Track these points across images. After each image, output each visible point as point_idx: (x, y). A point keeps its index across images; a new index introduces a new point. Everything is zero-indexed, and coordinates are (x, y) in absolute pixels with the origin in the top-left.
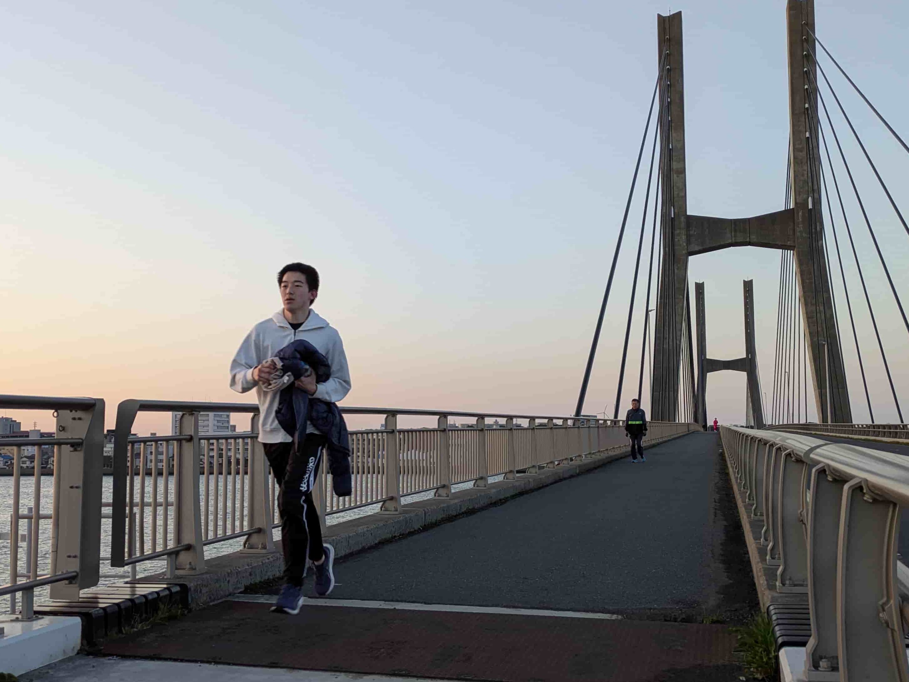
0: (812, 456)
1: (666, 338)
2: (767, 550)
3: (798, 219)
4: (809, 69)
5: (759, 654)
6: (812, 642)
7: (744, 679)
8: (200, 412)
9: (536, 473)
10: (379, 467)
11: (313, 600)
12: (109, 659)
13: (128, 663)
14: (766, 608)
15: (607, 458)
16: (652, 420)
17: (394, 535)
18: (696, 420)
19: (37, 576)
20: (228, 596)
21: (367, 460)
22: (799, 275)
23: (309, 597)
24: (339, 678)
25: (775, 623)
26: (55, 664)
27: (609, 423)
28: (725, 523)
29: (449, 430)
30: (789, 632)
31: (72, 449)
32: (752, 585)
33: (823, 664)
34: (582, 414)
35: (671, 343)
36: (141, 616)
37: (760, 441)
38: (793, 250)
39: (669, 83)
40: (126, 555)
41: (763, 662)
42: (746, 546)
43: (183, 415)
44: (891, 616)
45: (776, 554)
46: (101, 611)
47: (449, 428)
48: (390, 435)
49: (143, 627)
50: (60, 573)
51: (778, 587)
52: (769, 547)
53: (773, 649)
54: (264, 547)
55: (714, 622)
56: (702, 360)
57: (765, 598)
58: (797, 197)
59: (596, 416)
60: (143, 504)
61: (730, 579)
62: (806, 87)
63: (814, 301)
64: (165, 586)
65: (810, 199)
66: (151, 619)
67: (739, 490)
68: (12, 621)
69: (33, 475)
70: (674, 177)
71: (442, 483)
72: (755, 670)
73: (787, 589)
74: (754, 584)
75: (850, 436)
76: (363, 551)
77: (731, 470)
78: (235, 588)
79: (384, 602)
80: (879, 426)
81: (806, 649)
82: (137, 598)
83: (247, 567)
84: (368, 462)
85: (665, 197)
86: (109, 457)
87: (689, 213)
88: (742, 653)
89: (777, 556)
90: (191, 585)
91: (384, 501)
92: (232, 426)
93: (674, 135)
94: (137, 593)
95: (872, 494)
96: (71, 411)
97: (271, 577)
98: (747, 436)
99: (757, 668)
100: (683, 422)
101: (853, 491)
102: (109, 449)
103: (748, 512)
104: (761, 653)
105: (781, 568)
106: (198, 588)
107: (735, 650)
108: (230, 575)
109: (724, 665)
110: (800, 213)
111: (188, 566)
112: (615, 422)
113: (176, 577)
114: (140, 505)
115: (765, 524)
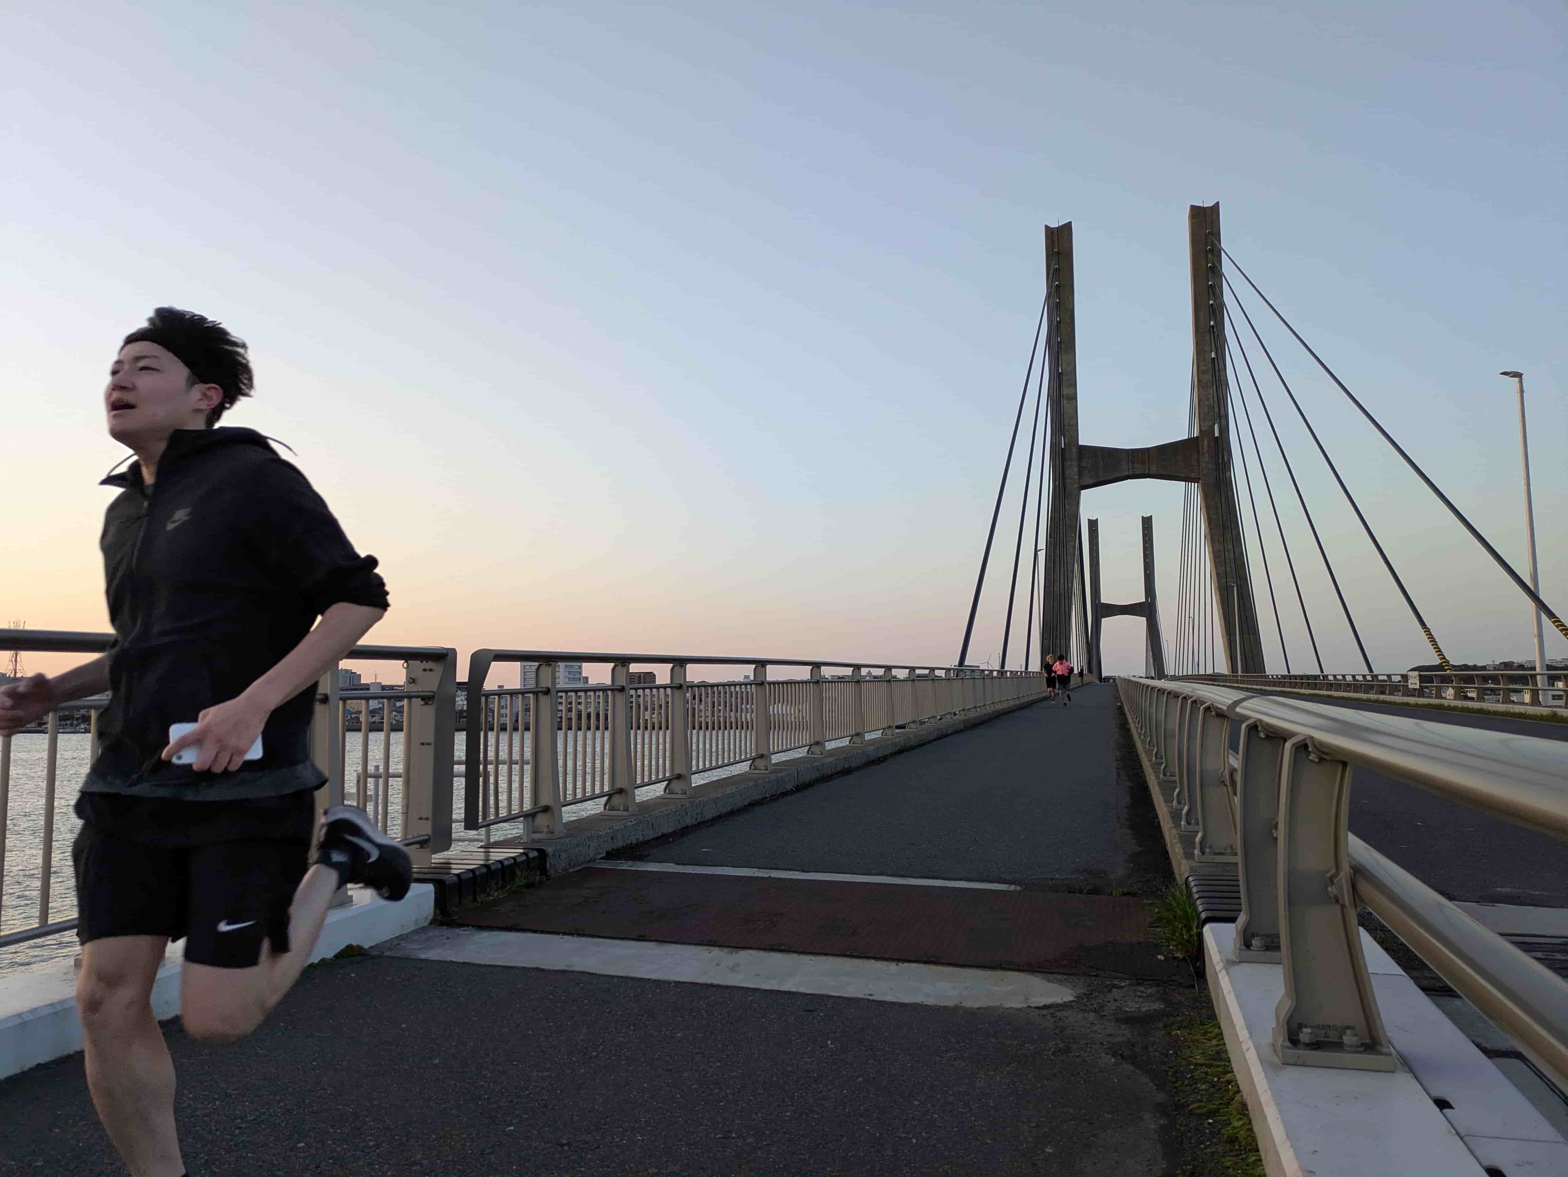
0: (1238, 710)
1: (1057, 581)
2: (1181, 814)
3: (1204, 448)
4: (1214, 283)
5: (1178, 930)
6: (1242, 918)
7: (1163, 958)
8: (557, 662)
9: (917, 728)
10: (748, 722)
11: (681, 867)
12: (464, 930)
13: (485, 935)
14: (1184, 880)
15: (994, 712)
17: (764, 796)
18: (1090, 671)
20: (588, 862)
21: (730, 714)
22: (1204, 510)
23: (676, 864)
24: (712, 954)
25: (1196, 896)
26: (408, 934)
27: (995, 674)
28: (1129, 784)
29: (822, 682)
30: (1213, 907)
31: (423, 703)
33: (1256, 942)
34: (966, 664)
36: (497, 883)
38: (1198, 483)
39: (1058, 300)
40: (480, 817)
41: (1183, 939)
42: (1155, 810)
43: (540, 665)
44: (1341, 889)
45: (1192, 819)
46: (455, 878)
47: (822, 680)
49: (500, 896)
50: (413, 836)
51: (1197, 856)
52: (1184, 812)
53: (1195, 925)
54: (627, 810)
55: (1124, 894)
56: (1096, 605)
57: (1183, 868)
58: (1202, 424)
59: (979, 667)
60: (498, 762)
61: (1139, 846)
62: (1211, 301)
63: (1221, 539)
64: (521, 851)
65: (1216, 427)
66: (508, 887)
67: (1144, 748)
69: (382, 730)
71: (816, 740)
72: (1175, 948)
73: (1208, 858)
74: (1167, 852)
75: (1263, 688)
76: (732, 813)
78: (596, 854)
79: (757, 870)
80: (1295, 677)
81: (1236, 927)
82: (493, 863)
83: (609, 831)
84: (730, 717)
85: (1054, 425)
86: (462, 711)
87: (1081, 443)
88: (1159, 930)
89: (1193, 822)
90: (549, 850)
91: (754, 760)
92: (584, 678)
93: (1064, 357)
94: (492, 858)
95: (1319, 753)
96: (422, 662)
97: (634, 842)
98: (1152, 689)
99: (1176, 946)
101: (1297, 748)
102: (461, 701)
103: (1156, 772)
104: (1182, 929)
105: (1200, 835)
106: (557, 853)
107: (1151, 925)
108: (591, 839)
109: (1139, 943)
110: (1206, 442)
111: (546, 830)
112: (1002, 672)
113: (534, 841)
114: (494, 762)
115: (1178, 785)
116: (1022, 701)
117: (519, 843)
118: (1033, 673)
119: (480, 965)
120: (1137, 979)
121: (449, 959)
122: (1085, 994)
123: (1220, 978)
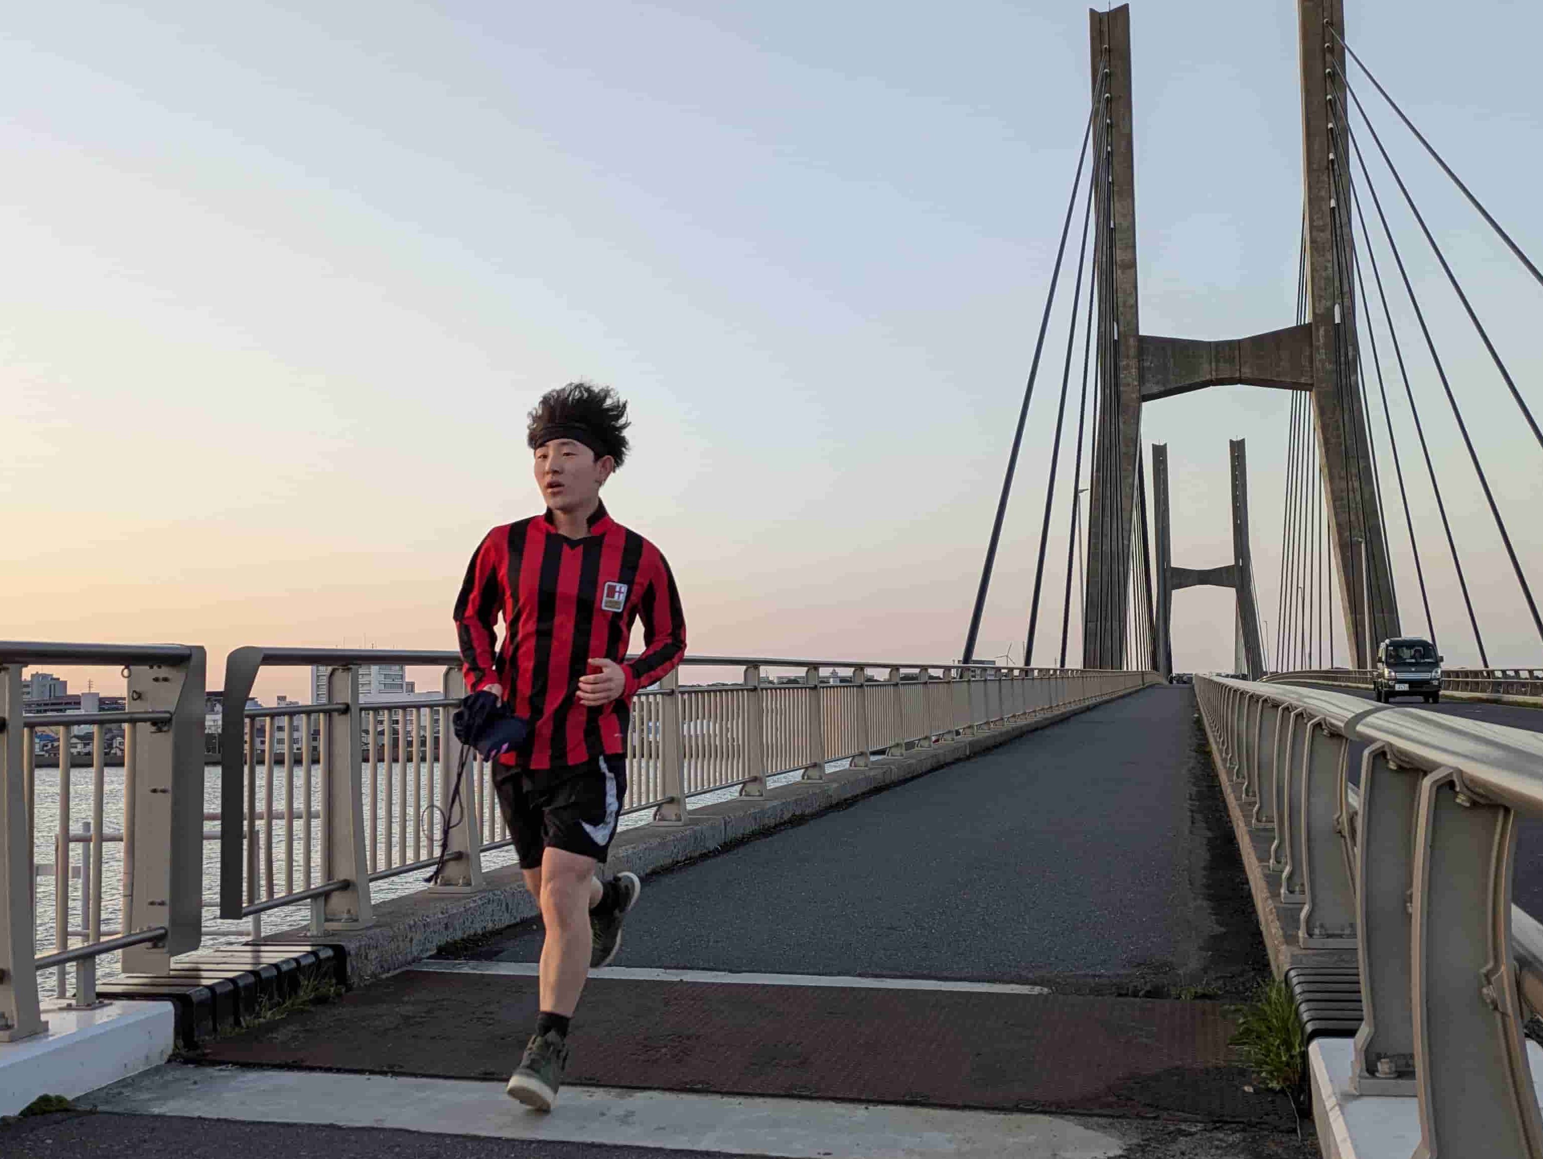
0: (1358, 727)
1: (1107, 535)
2: (1281, 877)
3: (1319, 341)
4: (1334, 97)
5: (1275, 1049)
6: (1364, 1031)
7: (1251, 1090)
8: (363, 665)
9: (902, 755)
12: (221, 1070)
13: (252, 1076)
14: (1284, 974)
15: (1014, 729)
16: (1084, 667)
17: (676, 859)
18: (1155, 667)
19: (99, 934)
20: (409, 964)
22: (1319, 430)
24: (594, 1098)
25: (1300, 998)
26: (133, 1079)
27: (1016, 672)
28: (1208, 833)
29: (762, 689)
30: (1324, 1014)
31: (153, 729)
32: (1257, 935)
33: (1383, 1067)
34: (973, 659)
35: (1114, 543)
36: (271, 998)
37: (1265, 701)
38: (1310, 391)
39: (1108, 122)
40: (245, 897)
41: (1281, 1062)
42: (1244, 871)
43: (334, 671)
44: (1501, 991)
45: (1296, 885)
46: (206, 990)
47: (762, 685)
48: (667, 698)
49: (275, 1016)
50: (138, 931)
51: (1301, 940)
52: (1284, 874)
53: (1298, 1042)
54: (468, 884)
55: (1197, 997)
56: (1164, 571)
57: (1281, 957)
58: (1317, 305)
59: (994, 662)
60: (271, 815)
61: (1221, 925)
62: (1330, 125)
63: (1343, 474)
64: (309, 949)
65: (1337, 309)
66: (288, 1003)
67: (1230, 780)
68: (61, 1009)
69: (91, 765)
70: (1118, 273)
71: (753, 774)
72: (1269, 1076)
73: (1316, 943)
74: (1260, 934)
77: (1214, 747)
78: (421, 951)
79: (663, 970)
80: (1449, 673)
81: (1355, 1044)
82: (264, 969)
83: (440, 916)
85: (1103, 306)
86: (215, 736)
87: (1142, 332)
88: (1246, 1048)
89: (1297, 888)
90: (351, 946)
91: (659, 806)
92: (410, 687)
93: (1117, 206)
94: (264, 960)
95: (1468, 793)
96: (151, 667)
97: (480, 932)
98: (1242, 693)
99: (1271, 1073)
100: (1135, 669)
101: (1440, 787)
102: (214, 722)
103: (1247, 817)
104: (1278, 1048)
105: (1306, 909)
106: (363, 948)
107: (1235, 1042)
108: (414, 930)
109: (1217, 1068)
110: (1322, 332)
111: (345, 916)
112: (1026, 672)
113: (327, 934)
114: (265, 816)
115: (1277, 835)
116: (1056, 712)
117: (305, 936)
118: (1072, 671)
119: (243, 1123)
120: (1215, 1122)
121: (196, 1114)
122: (1139, 1145)
123: (1331, 1120)
